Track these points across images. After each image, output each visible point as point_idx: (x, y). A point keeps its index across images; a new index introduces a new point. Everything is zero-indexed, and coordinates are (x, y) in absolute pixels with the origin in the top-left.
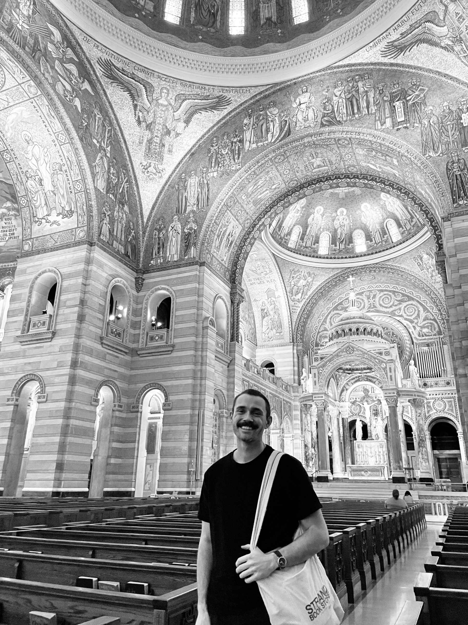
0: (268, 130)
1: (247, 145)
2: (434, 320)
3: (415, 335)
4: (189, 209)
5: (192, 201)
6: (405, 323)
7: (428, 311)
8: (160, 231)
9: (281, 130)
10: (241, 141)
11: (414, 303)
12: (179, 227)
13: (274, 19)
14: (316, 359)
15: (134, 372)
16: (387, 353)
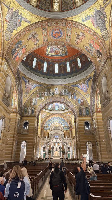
0: (49, 93)
1: (45, 95)
3: (64, 128)
4: (33, 105)
5: (33, 103)
6: (63, 125)
7: (67, 123)
8: (26, 108)
9: (52, 94)
10: (44, 94)
11: (65, 121)
12: (30, 108)
13: (52, 71)
14: (50, 135)
15: (20, 138)
16: (63, 135)
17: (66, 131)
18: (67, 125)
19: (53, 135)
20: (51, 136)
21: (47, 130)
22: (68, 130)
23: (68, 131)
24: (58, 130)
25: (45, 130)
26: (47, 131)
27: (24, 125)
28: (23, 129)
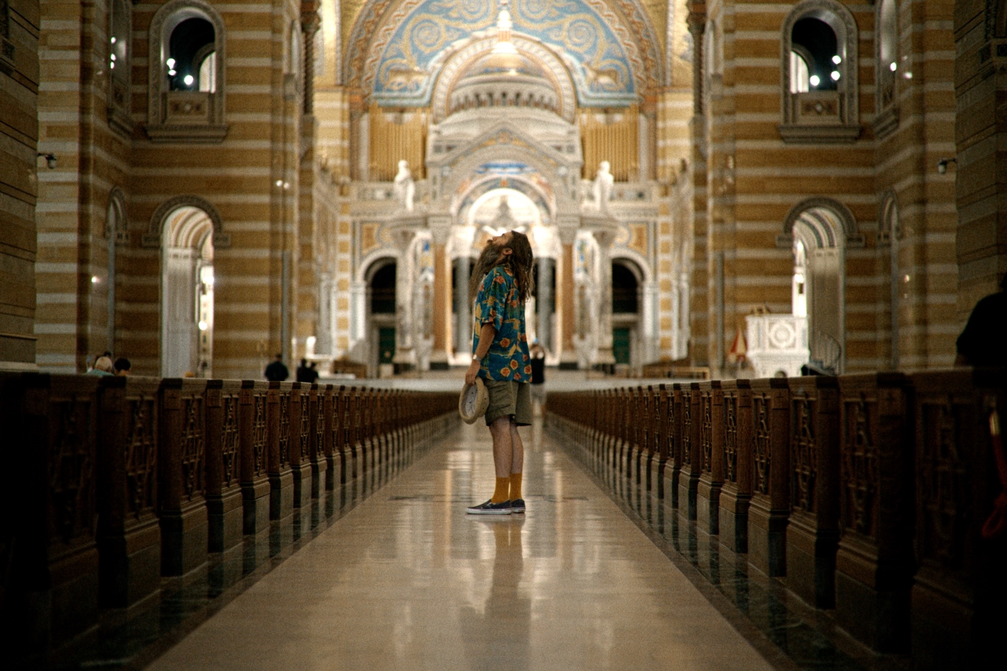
2: (623, 59)
3: (584, 88)
6: (568, 58)
7: (614, 41)
11: (588, 17)
14: (437, 149)
15: (141, 172)
16: (571, 149)
17: (600, 118)
18: (609, 55)
19: (466, 154)
20: (453, 163)
21: (402, 110)
22: (620, 109)
23: (618, 118)
24: (517, 100)
25: (388, 109)
26: (408, 117)
27: (172, 54)
28: (165, 87)
